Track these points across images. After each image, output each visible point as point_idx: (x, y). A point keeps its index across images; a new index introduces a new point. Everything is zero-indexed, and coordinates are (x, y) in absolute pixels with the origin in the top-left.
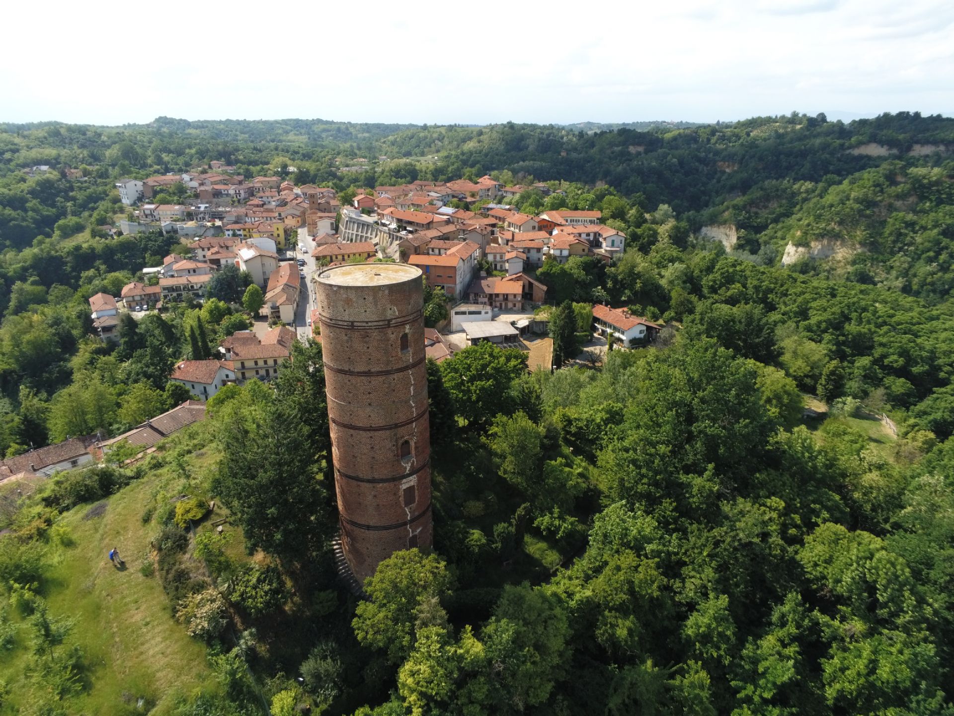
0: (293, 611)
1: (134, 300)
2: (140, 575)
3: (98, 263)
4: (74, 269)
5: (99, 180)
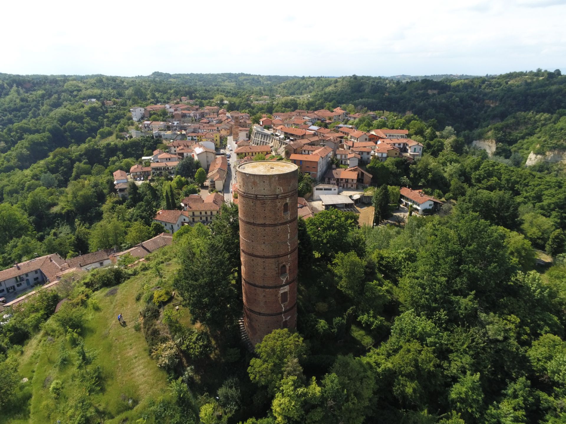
0: (215, 358)
1: (136, 175)
2: (133, 330)
3: (118, 153)
4: (106, 157)
5: (122, 107)
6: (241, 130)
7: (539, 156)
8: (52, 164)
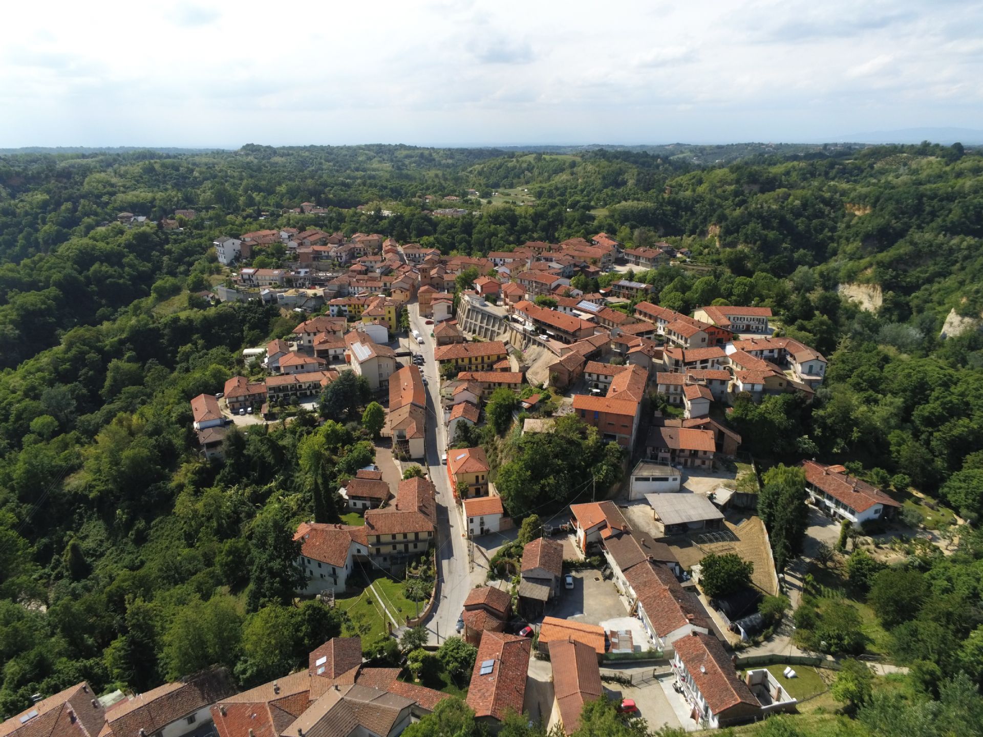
1: (238, 401)
3: (195, 336)
4: (171, 343)
5: (195, 232)
6: (436, 299)
7: (967, 320)
8: (64, 361)
